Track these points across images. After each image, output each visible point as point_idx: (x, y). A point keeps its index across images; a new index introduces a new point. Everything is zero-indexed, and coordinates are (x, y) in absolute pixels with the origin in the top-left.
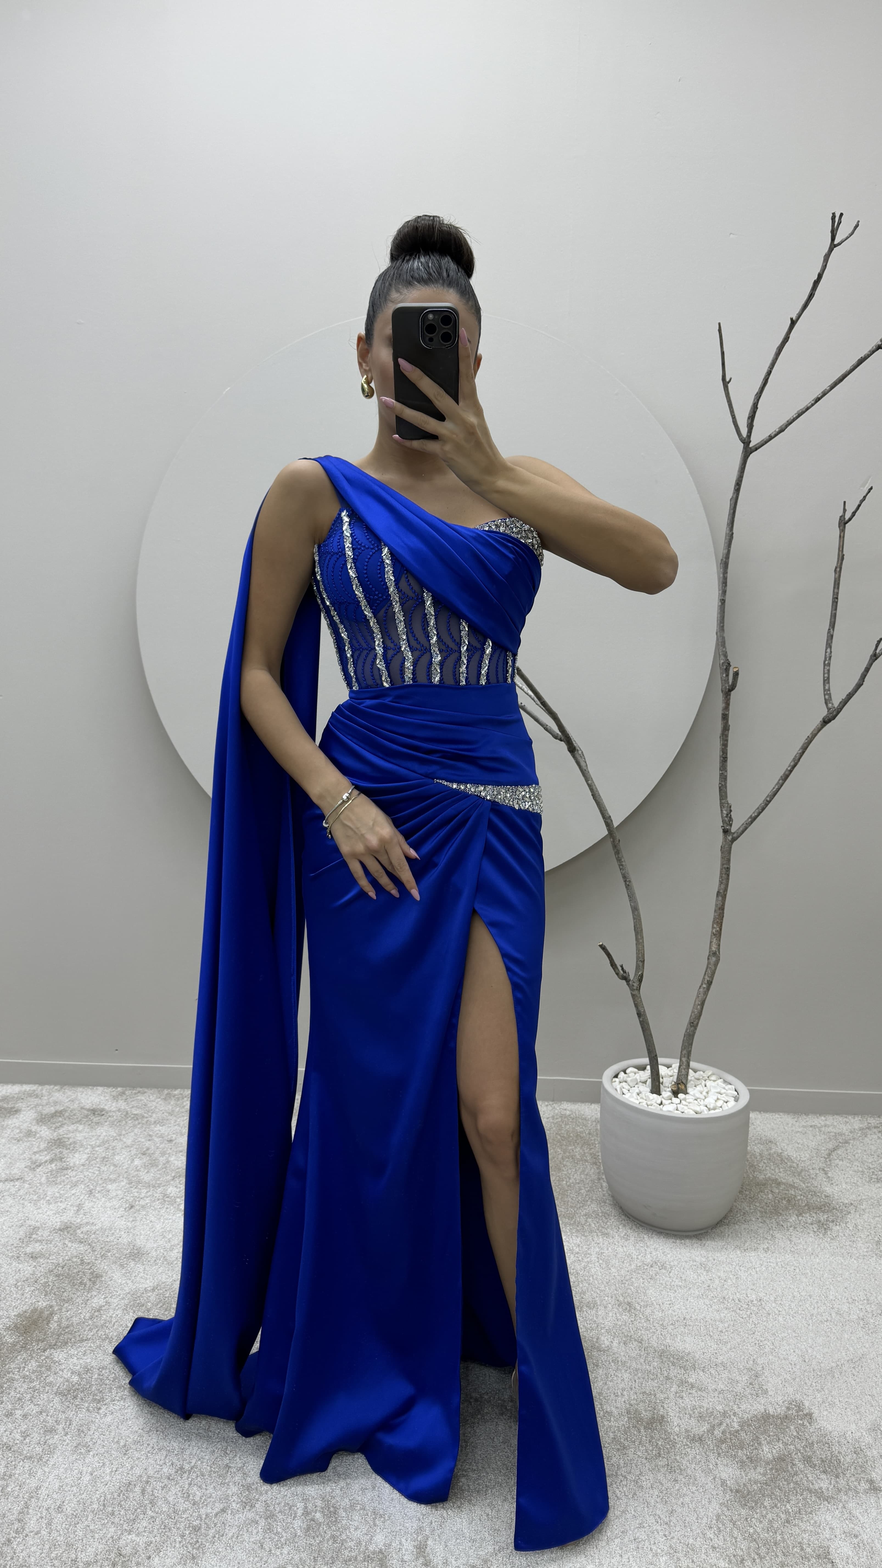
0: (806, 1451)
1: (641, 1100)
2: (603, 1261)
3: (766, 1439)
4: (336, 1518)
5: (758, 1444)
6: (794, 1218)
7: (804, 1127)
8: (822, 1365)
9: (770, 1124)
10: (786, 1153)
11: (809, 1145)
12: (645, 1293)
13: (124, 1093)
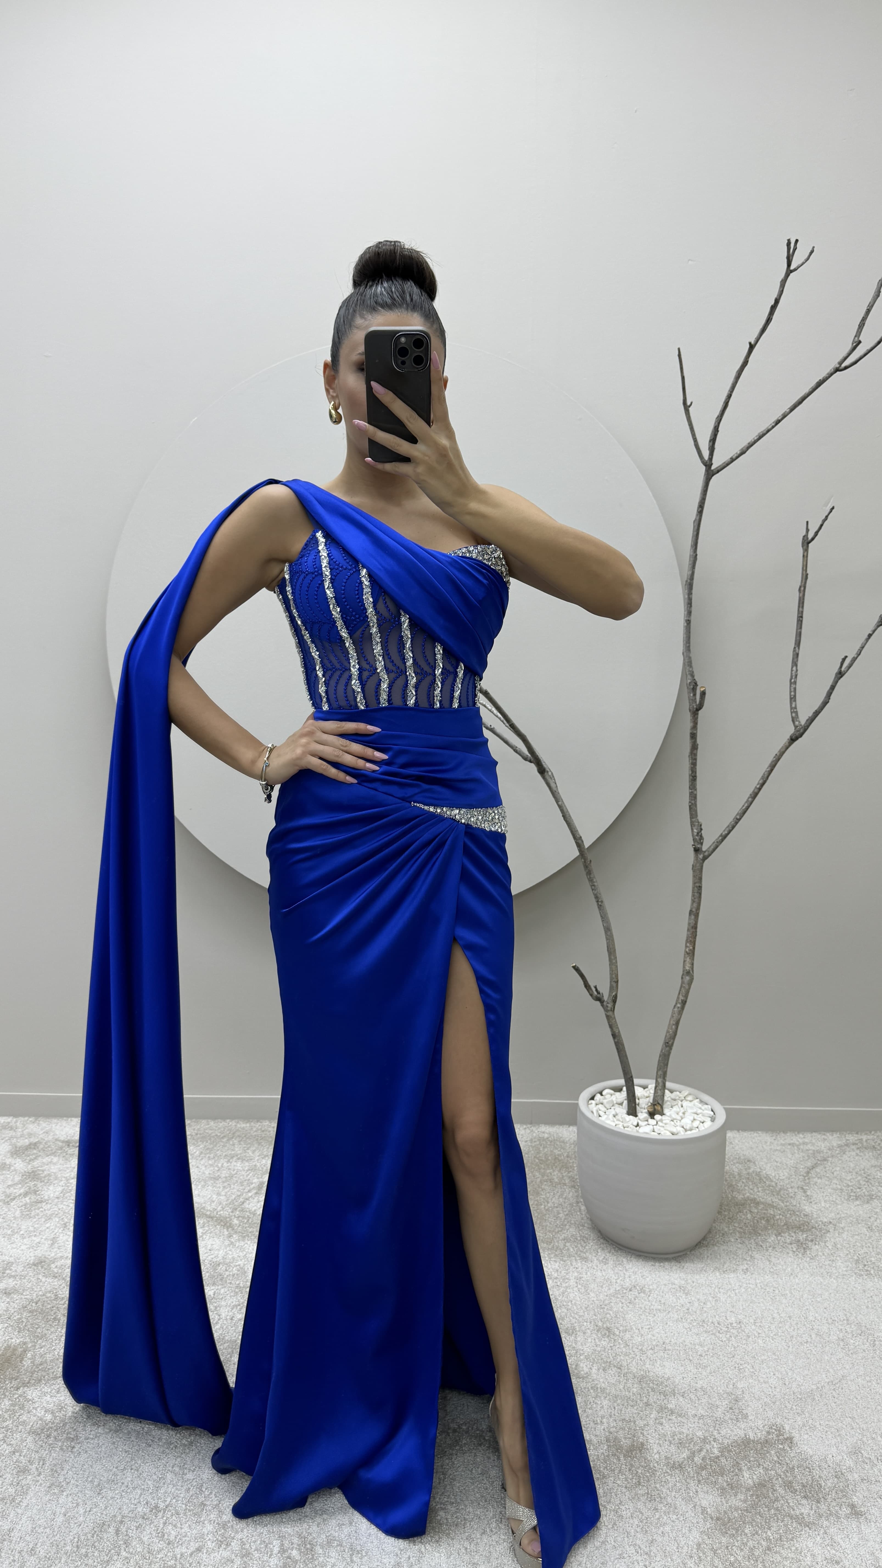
0: (786, 1477)
1: (617, 1122)
2: (582, 1286)
3: (746, 1465)
4: (313, 1555)
5: (738, 1470)
6: (773, 1238)
7: (782, 1145)
8: (802, 1388)
9: (749, 1143)
10: (764, 1172)
11: (788, 1163)
12: (624, 1319)
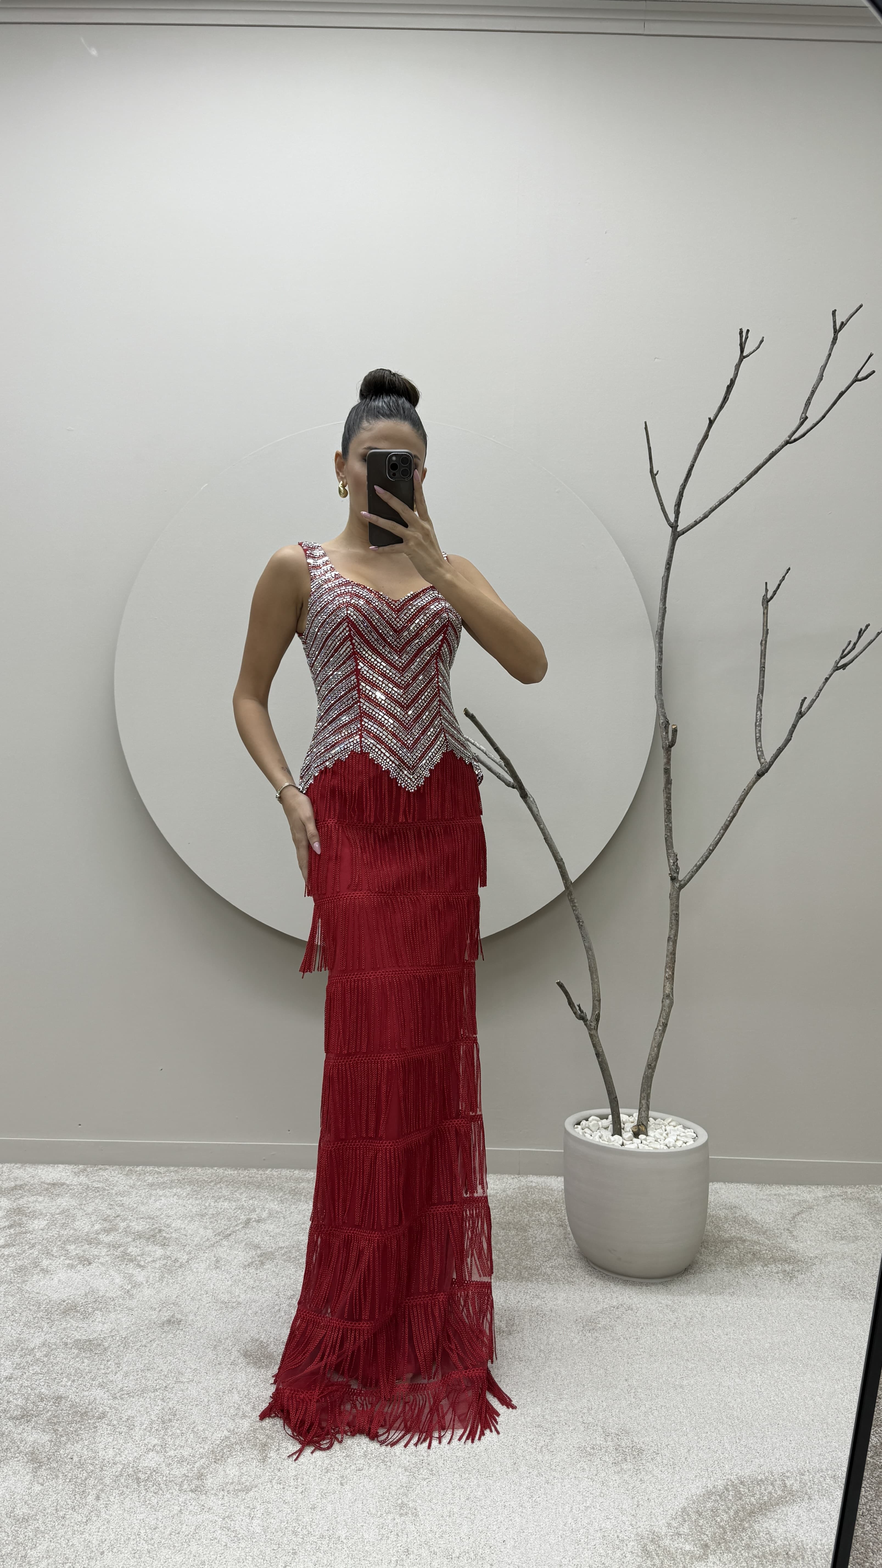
1: (602, 1140)
6: (759, 1268)
7: (768, 1195)
10: (751, 1216)
11: (773, 1210)
13: (85, 1170)
